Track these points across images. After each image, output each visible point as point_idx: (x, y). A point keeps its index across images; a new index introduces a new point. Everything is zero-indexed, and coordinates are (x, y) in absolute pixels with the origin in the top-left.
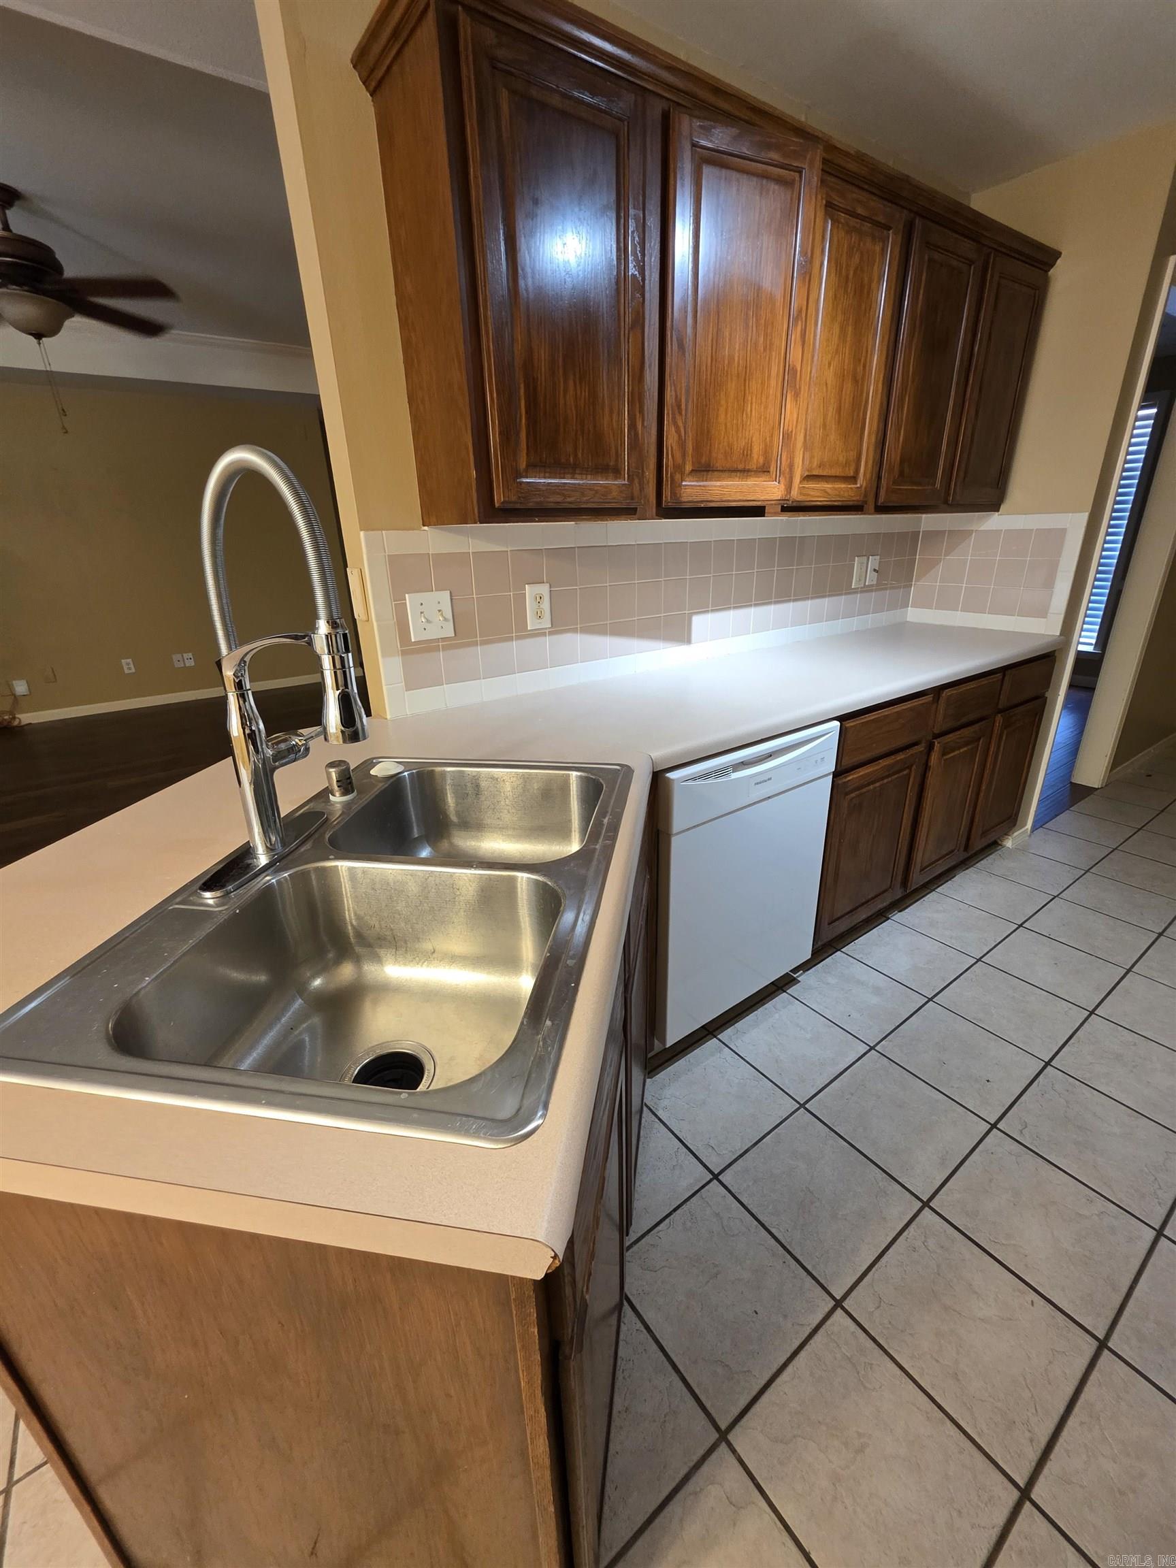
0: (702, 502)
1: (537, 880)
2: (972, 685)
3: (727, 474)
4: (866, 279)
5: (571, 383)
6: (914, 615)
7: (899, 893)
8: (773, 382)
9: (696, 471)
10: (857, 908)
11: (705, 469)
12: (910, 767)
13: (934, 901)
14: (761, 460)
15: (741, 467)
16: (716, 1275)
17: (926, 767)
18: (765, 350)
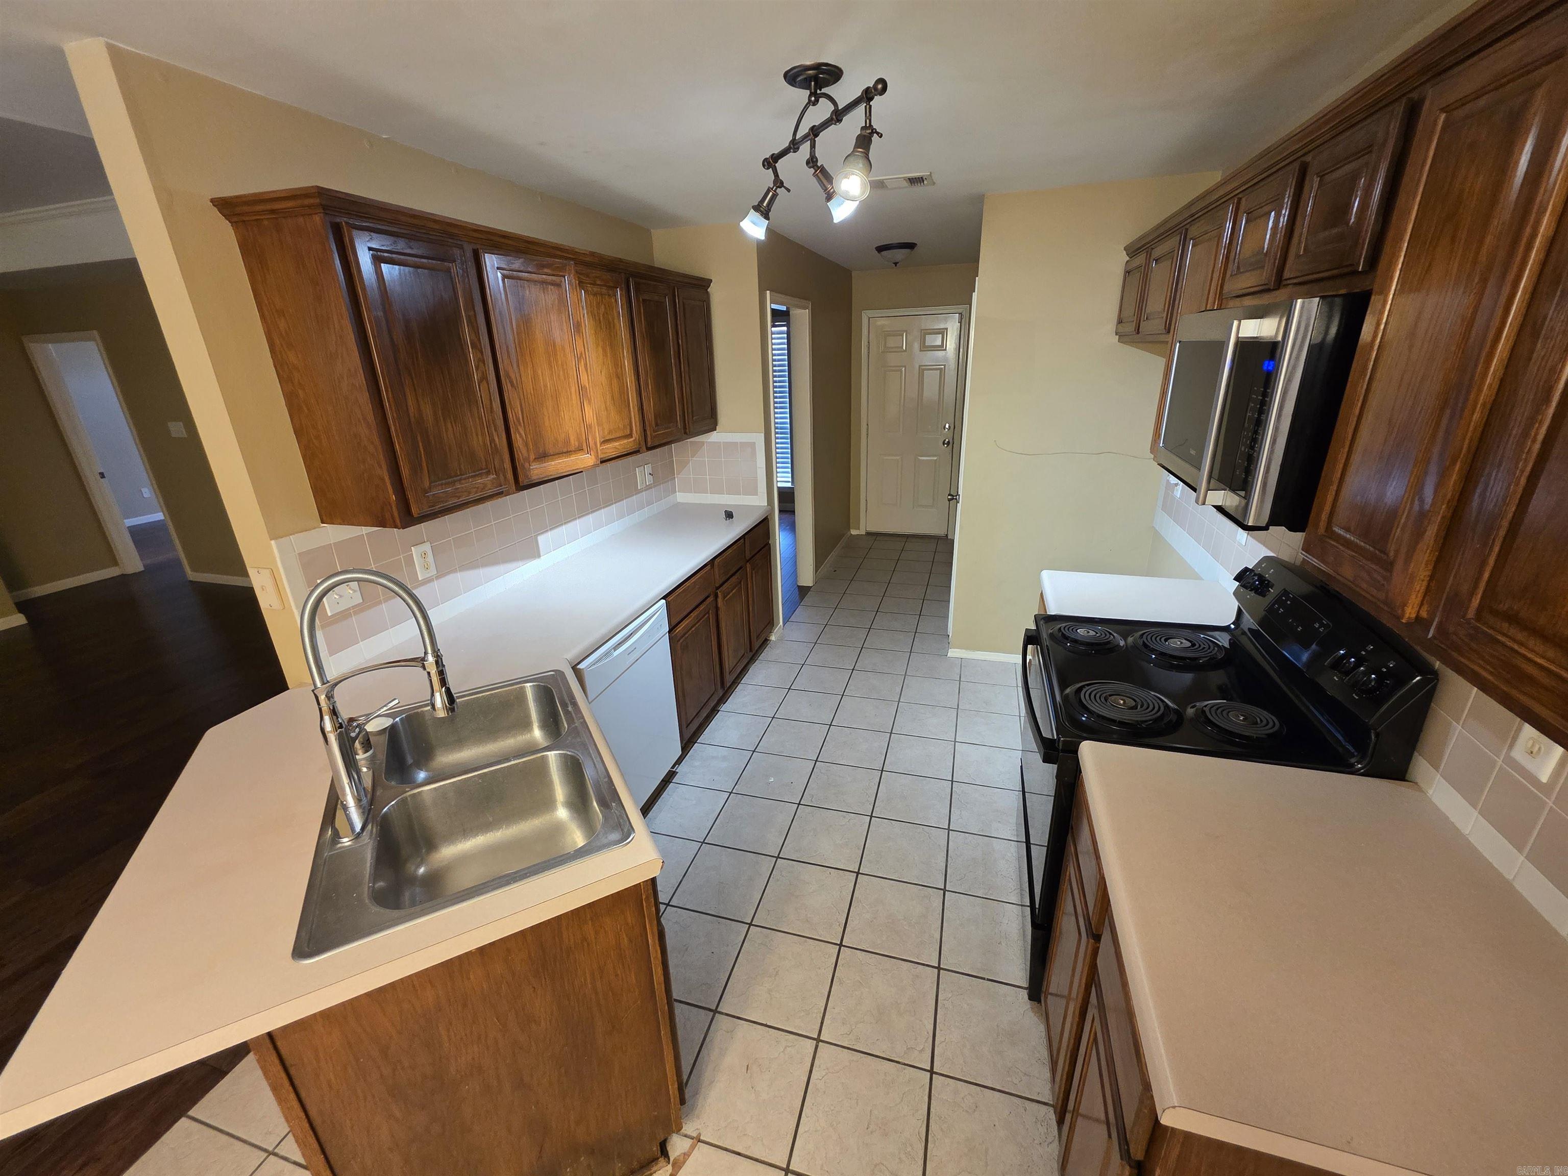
0: (545, 477)
1: (559, 754)
2: (730, 551)
3: (557, 456)
4: (611, 320)
5: (449, 425)
6: (681, 497)
7: (721, 693)
8: (574, 397)
9: (538, 458)
10: (700, 711)
11: (543, 456)
12: (708, 613)
13: (741, 690)
14: (577, 444)
15: (565, 450)
16: (687, 949)
17: (717, 608)
18: (565, 379)
